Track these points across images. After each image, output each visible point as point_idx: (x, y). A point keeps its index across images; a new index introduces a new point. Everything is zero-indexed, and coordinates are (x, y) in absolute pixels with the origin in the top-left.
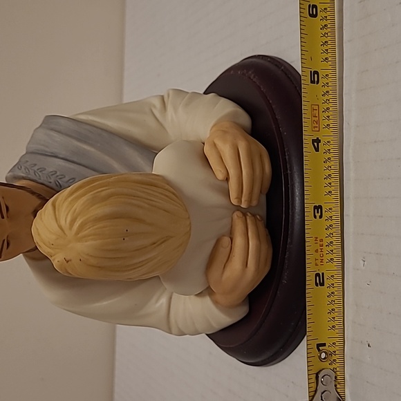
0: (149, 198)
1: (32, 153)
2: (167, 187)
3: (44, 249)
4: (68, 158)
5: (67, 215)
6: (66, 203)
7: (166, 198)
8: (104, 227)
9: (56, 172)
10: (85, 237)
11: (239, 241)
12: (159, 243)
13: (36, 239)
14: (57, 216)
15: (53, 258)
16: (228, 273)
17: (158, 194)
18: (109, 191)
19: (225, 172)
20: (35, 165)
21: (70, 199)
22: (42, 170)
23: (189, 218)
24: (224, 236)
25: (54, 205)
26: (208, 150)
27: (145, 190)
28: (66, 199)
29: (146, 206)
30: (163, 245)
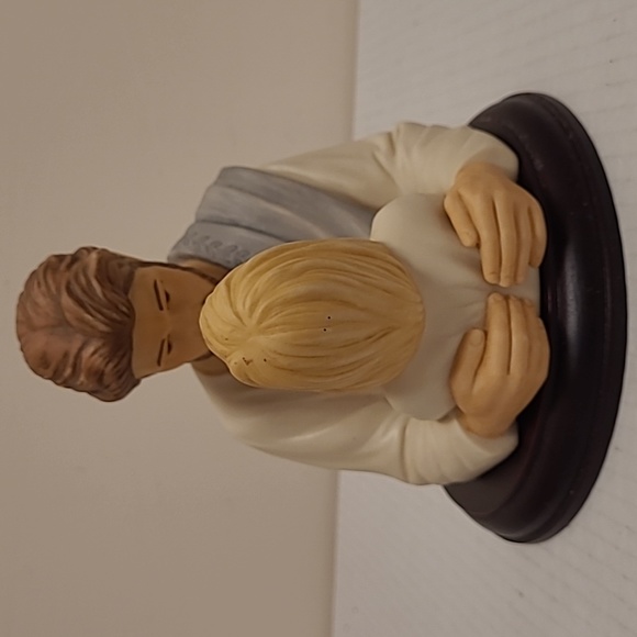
0: (361, 272)
1: (204, 221)
2: (390, 258)
3: (216, 347)
4: (253, 226)
5: (246, 297)
6: (245, 281)
7: (387, 273)
8: (296, 313)
9: (236, 247)
10: (269, 327)
11: (496, 335)
12: (377, 336)
13: (206, 333)
14: (233, 299)
15: (228, 359)
16: (481, 383)
17: (373, 268)
18: (305, 262)
19: (475, 236)
20: (208, 238)
21: (250, 275)
22: (217, 244)
23: (422, 302)
24: (474, 328)
25: (228, 285)
26: (449, 206)
27: (357, 262)
28: (244, 276)
29: (357, 283)
30: (383, 340)
